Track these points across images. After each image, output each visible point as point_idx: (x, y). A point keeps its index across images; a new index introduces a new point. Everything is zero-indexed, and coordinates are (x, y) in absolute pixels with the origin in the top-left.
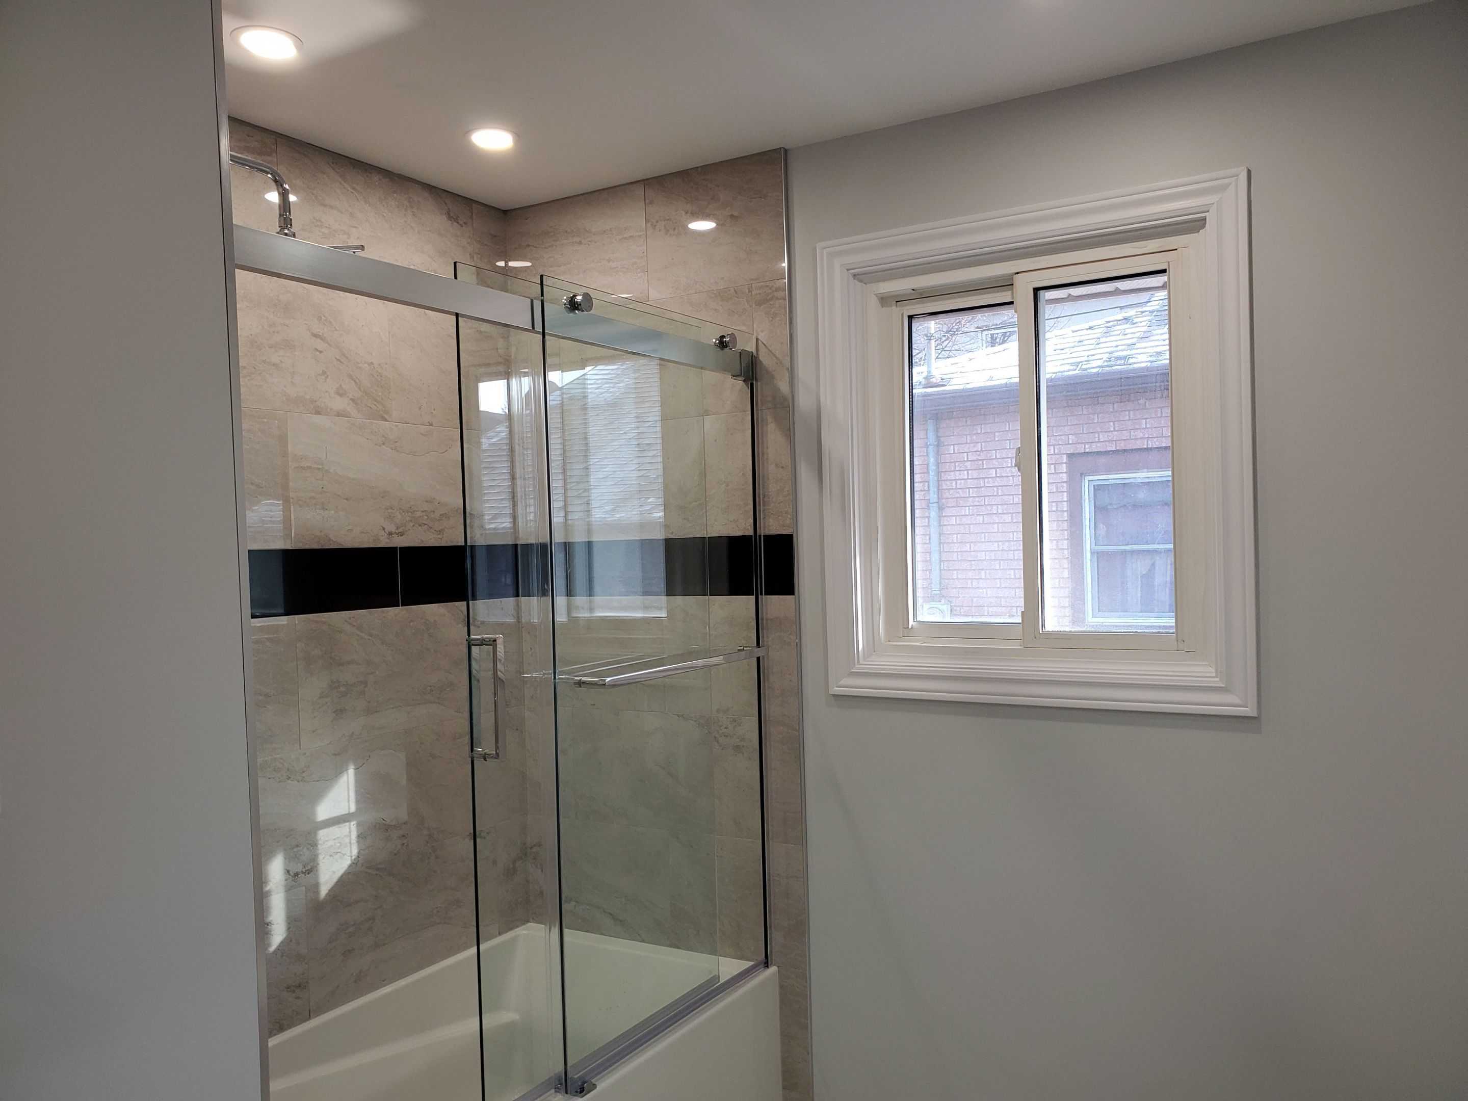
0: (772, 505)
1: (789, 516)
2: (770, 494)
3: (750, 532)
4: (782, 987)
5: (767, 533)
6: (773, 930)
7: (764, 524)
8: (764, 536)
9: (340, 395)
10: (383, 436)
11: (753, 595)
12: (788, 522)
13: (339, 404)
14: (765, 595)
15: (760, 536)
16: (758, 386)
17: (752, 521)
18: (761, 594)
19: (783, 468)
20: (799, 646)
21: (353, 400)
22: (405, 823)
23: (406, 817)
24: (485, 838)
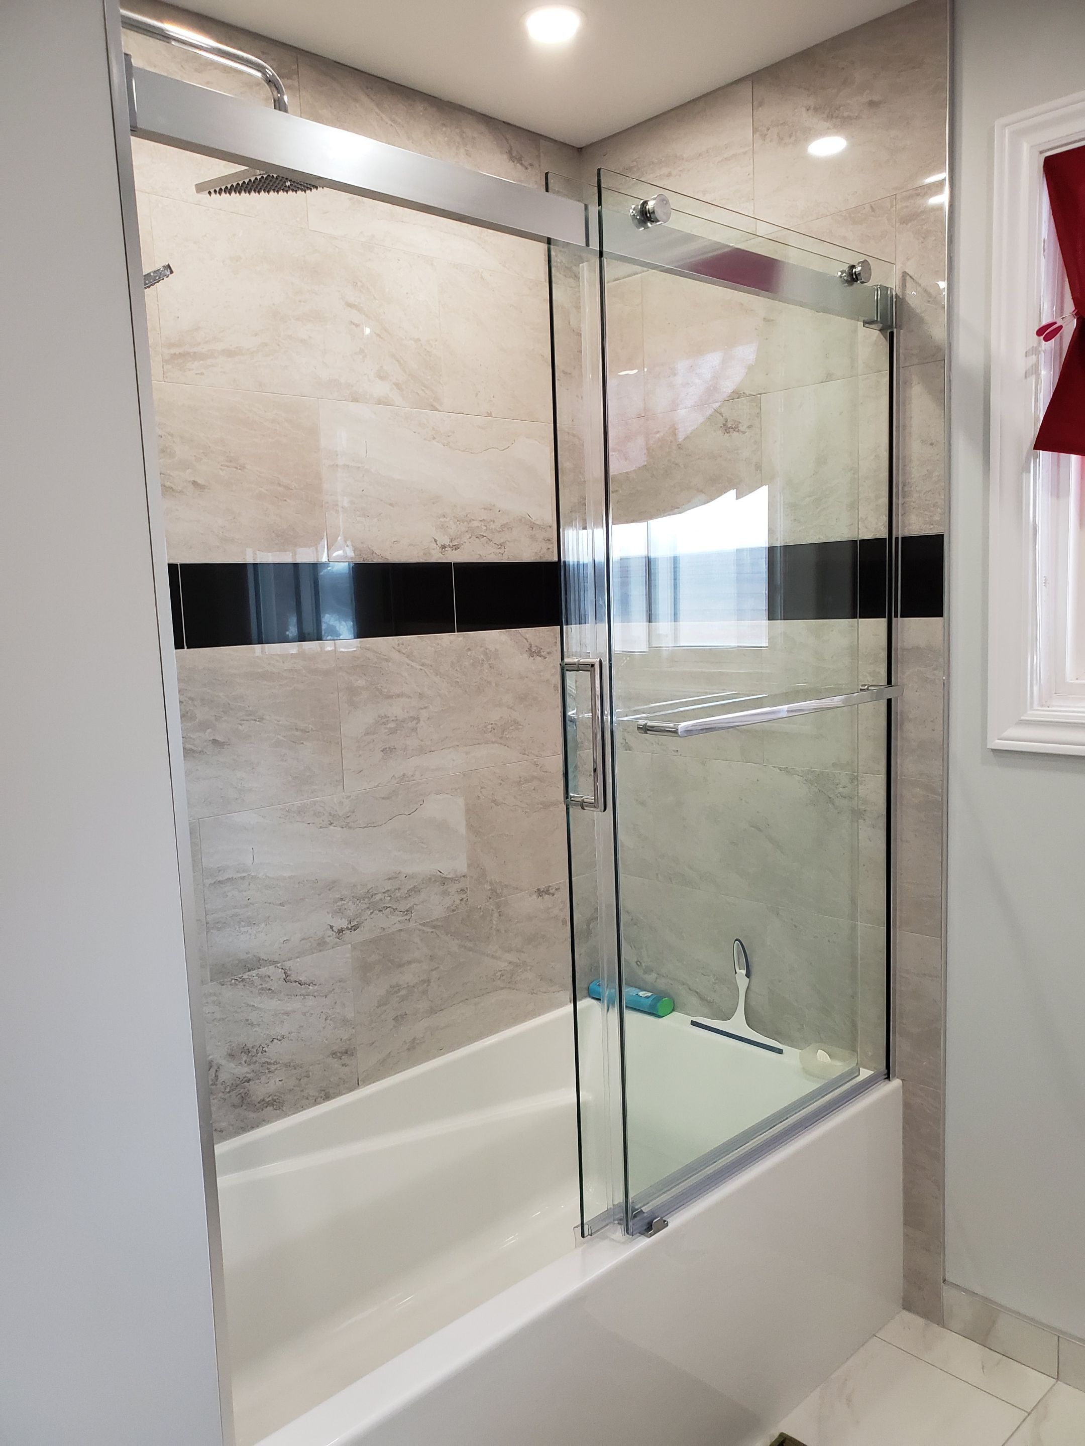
0: (916, 495)
1: (939, 510)
2: (913, 481)
3: (884, 534)
4: (907, 1105)
5: (907, 534)
6: (897, 1036)
7: (903, 522)
8: (902, 538)
9: (382, 378)
10: (433, 428)
11: (885, 617)
12: (937, 518)
13: (381, 389)
14: (902, 616)
15: (897, 539)
16: (901, 337)
17: (885, 518)
18: (896, 616)
19: (932, 444)
20: (946, 686)
21: (397, 385)
22: (464, 876)
23: (465, 869)
24: (553, 895)
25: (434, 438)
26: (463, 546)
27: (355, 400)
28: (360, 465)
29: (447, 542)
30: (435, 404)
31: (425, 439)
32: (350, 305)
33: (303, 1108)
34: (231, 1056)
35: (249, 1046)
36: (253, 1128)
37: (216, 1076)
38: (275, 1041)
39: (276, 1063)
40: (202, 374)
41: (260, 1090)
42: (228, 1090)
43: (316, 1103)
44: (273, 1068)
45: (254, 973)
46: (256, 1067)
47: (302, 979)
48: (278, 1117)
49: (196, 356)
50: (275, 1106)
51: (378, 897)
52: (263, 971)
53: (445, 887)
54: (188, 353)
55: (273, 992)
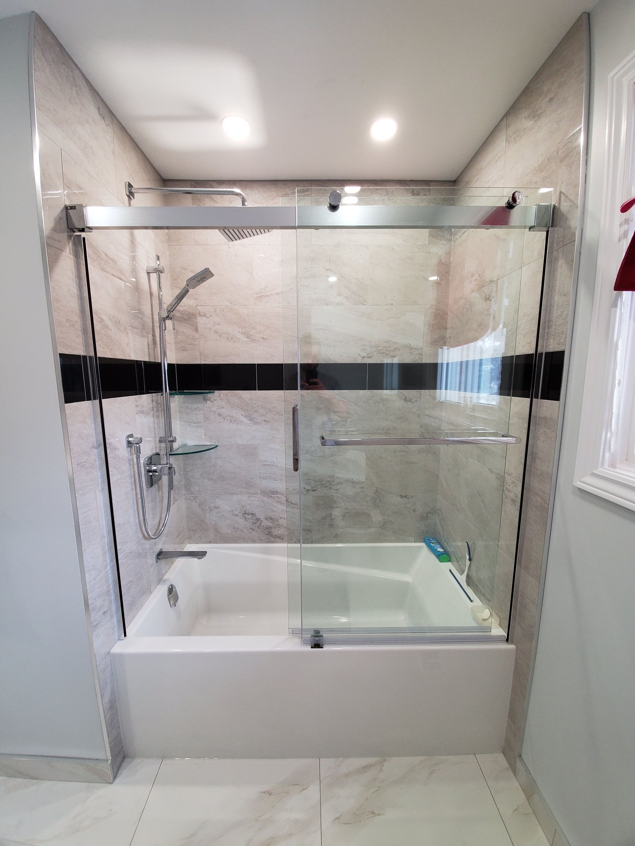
0: (554, 328)
3: (533, 352)
7: (547, 343)
8: (546, 353)
9: (339, 295)
10: (362, 312)
12: (562, 340)
13: (339, 300)
15: (540, 354)
16: (554, 229)
17: (534, 343)
18: (535, 398)
21: (346, 297)
22: (363, 483)
23: (364, 480)
24: (409, 499)
25: (362, 316)
26: (373, 357)
27: (327, 305)
28: (327, 328)
29: (365, 355)
30: (364, 303)
31: (358, 317)
32: (327, 270)
33: (290, 543)
34: (266, 519)
35: (272, 517)
36: (272, 543)
37: (261, 523)
38: (282, 519)
39: (282, 525)
40: (268, 302)
41: (276, 532)
42: (264, 529)
44: (280, 527)
45: (275, 495)
46: (274, 525)
47: (293, 502)
48: (281, 543)
49: (266, 296)
50: (281, 539)
51: (324, 482)
52: (278, 496)
53: (354, 485)
54: (263, 296)
55: (281, 503)
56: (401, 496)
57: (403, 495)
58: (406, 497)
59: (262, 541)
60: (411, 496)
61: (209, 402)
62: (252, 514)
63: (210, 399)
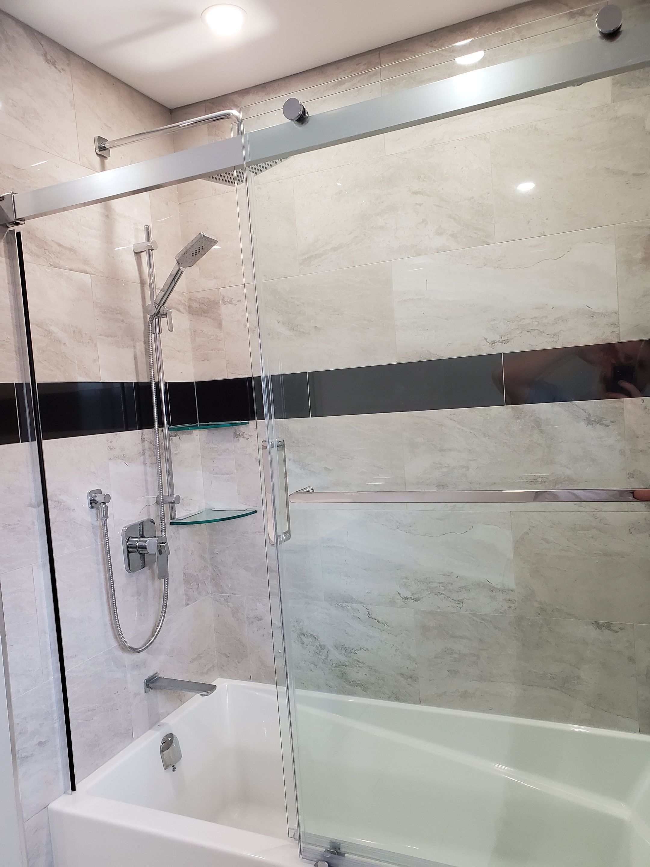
9: (440, 234)
10: (485, 258)
13: (439, 242)
22: (512, 590)
23: (513, 586)
24: (616, 632)
25: (485, 265)
26: (513, 340)
27: (418, 255)
28: (421, 297)
29: (497, 338)
30: (486, 240)
31: (477, 267)
33: (380, 698)
34: (336, 647)
35: (346, 646)
36: (348, 694)
37: (328, 655)
38: (362, 650)
39: (362, 663)
41: (353, 675)
42: (334, 665)
43: (389, 699)
44: (361, 665)
45: (349, 605)
46: (351, 660)
47: (380, 619)
48: (364, 696)
49: (317, 256)
50: (362, 689)
51: (435, 585)
52: (354, 605)
53: (493, 594)
54: (312, 256)
55: (361, 620)
56: (598, 625)
57: (601, 622)
58: (608, 626)
59: (330, 689)
60: (621, 626)
61: (241, 439)
62: (312, 635)
63: (243, 435)
